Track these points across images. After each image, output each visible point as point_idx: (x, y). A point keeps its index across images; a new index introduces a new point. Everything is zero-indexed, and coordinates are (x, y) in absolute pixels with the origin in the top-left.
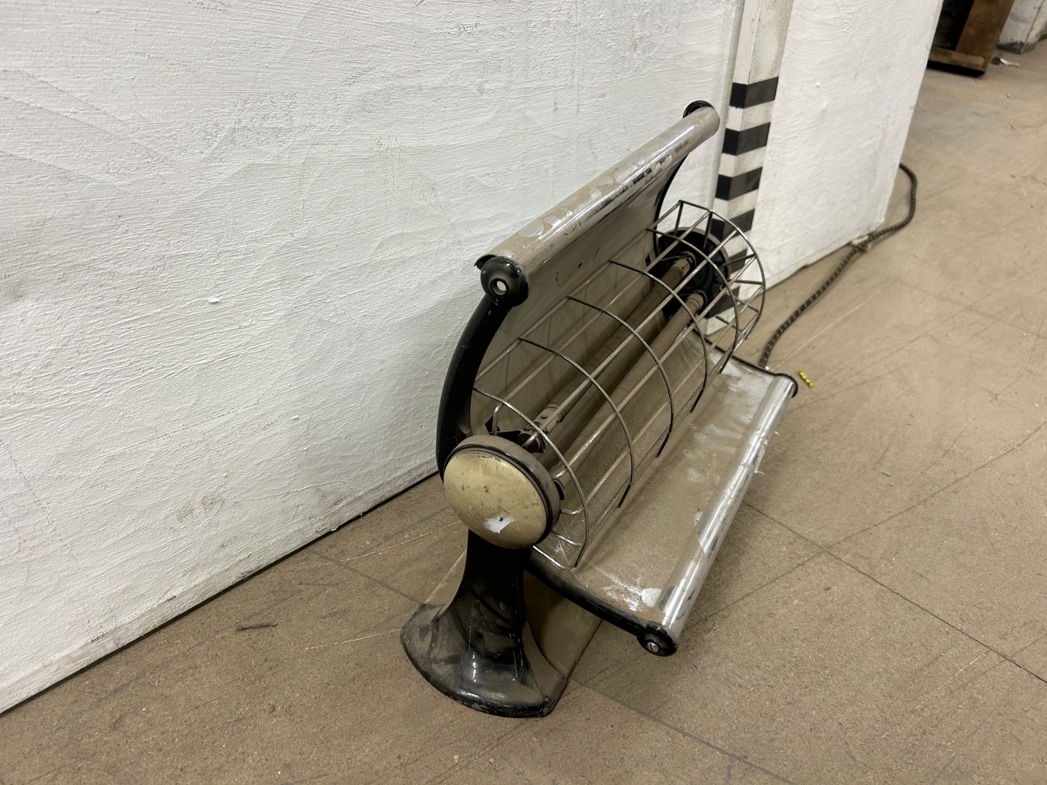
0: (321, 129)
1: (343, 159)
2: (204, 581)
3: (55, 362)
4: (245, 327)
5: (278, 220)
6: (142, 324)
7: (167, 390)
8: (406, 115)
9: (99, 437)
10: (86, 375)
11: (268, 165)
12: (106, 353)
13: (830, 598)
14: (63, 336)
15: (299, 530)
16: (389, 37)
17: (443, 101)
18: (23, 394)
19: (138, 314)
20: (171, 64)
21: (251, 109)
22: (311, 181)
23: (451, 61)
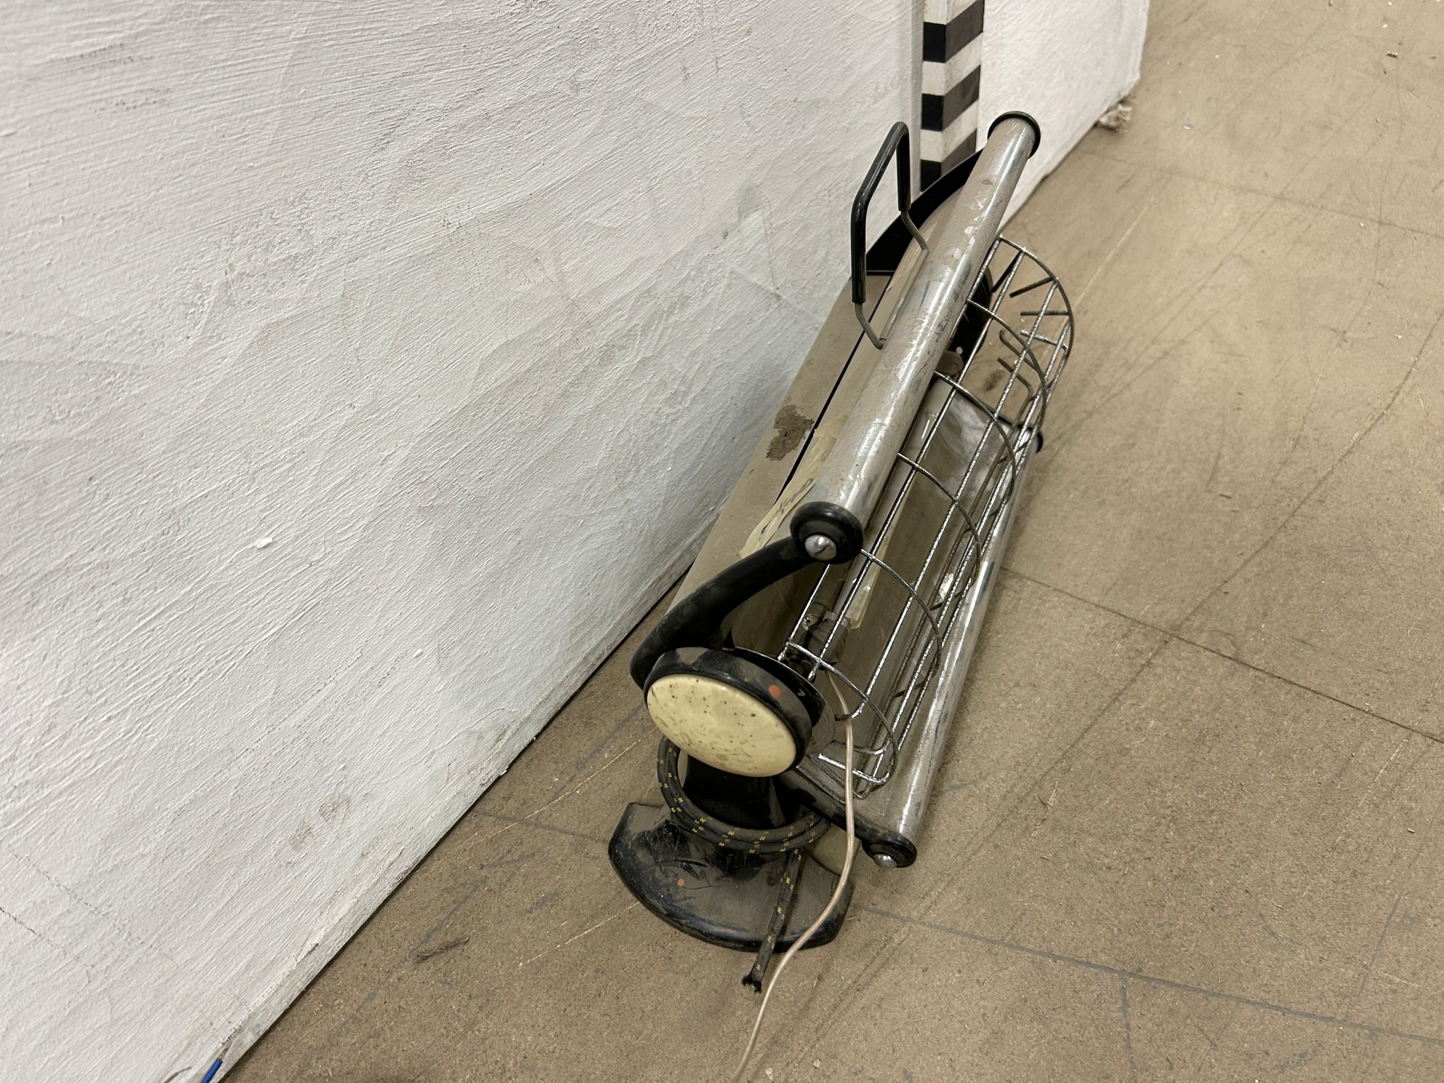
0: (357, 234)
1: (399, 266)
2: (350, 909)
3: (59, 719)
4: (319, 561)
5: (326, 393)
6: (169, 617)
7: (231, 691)
8: (475, 164)
9: (154, 793)
10: (109, 719)
11: (292, 317)
12: (129, 678)
13: (1194, 707)
14: (58, 680)
15: (459, 793)
16: (424, 52)
17: (524, 124)
18: (27, 782)
19: (159, 605)
20: (103, 219)
21: (244, 243)
22: (361, 316)
23: (523, 57)
